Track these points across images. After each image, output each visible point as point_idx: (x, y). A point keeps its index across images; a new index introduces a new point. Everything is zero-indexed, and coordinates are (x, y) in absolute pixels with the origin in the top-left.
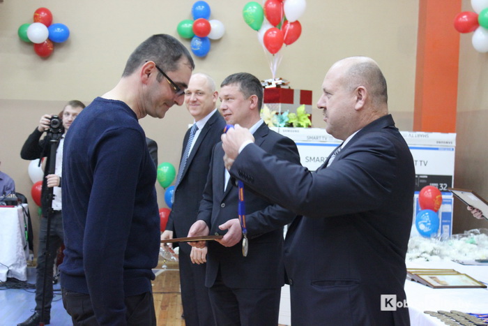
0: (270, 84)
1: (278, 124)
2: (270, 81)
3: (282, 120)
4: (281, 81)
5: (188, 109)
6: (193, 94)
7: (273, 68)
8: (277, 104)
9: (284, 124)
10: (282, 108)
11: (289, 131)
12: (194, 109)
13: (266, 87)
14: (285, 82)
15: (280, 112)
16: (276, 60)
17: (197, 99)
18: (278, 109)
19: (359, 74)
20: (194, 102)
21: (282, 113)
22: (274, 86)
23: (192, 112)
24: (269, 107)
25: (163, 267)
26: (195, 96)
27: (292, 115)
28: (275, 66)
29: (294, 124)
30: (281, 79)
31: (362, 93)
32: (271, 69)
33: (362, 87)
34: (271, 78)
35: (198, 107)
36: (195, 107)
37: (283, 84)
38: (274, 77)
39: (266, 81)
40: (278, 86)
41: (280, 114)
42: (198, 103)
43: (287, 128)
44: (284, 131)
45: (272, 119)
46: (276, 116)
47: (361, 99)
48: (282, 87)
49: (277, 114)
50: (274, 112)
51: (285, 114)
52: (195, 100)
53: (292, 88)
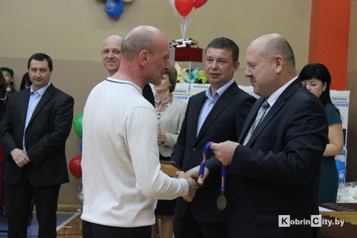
0: (181, 43)
1: (188, 80)
2: (180, 40)
3: (192, 77)
4: (190, 41)
5: (105, 65)
6: (111, 52)
7: (183, 29)
8: (187, 62)
9: (194, 80)
10: (192, 66)
11: (199, 87)
12: (111, 65)
13: (177, 46)
14: (194, 42)
15: (190, 69)
16: (186, 23)
17: (114, 57)
18: (188, 67)
19: (275, 47)
20: (111, 59)
21: (192, 71)
22: (184, 45)
23: (109, 67)
24: (180, 65)
25: (78, 210)
26: (112, 53)
27: (202, 72)
28: (185, 27)
29: (203, 81)
30: (190, 39)
31: (280, 61)
32: (182, 29)
33: (279, 56)
34: (182, 38)
35: (115, 64)
36: (112, 63)
37: (193, 44)
38: (184, 37)
39: (177, 41)
40: (188, 45)
41: (190, 71)
42: (115, 60)
43: (197, 84)
44: (194, 87)
45: (183, 75)
46: (186, 74)
47: (279, 65)
48: (192, 46)
49: (187, 71)
50: (185, 70)
51: (195, 72)
52: (113, 57)
53: (200, 47)
